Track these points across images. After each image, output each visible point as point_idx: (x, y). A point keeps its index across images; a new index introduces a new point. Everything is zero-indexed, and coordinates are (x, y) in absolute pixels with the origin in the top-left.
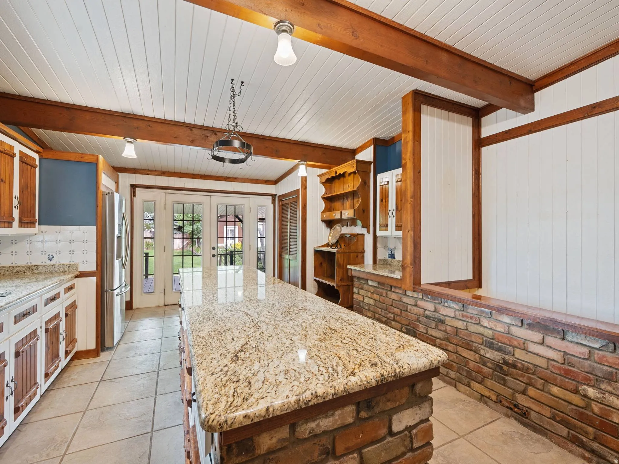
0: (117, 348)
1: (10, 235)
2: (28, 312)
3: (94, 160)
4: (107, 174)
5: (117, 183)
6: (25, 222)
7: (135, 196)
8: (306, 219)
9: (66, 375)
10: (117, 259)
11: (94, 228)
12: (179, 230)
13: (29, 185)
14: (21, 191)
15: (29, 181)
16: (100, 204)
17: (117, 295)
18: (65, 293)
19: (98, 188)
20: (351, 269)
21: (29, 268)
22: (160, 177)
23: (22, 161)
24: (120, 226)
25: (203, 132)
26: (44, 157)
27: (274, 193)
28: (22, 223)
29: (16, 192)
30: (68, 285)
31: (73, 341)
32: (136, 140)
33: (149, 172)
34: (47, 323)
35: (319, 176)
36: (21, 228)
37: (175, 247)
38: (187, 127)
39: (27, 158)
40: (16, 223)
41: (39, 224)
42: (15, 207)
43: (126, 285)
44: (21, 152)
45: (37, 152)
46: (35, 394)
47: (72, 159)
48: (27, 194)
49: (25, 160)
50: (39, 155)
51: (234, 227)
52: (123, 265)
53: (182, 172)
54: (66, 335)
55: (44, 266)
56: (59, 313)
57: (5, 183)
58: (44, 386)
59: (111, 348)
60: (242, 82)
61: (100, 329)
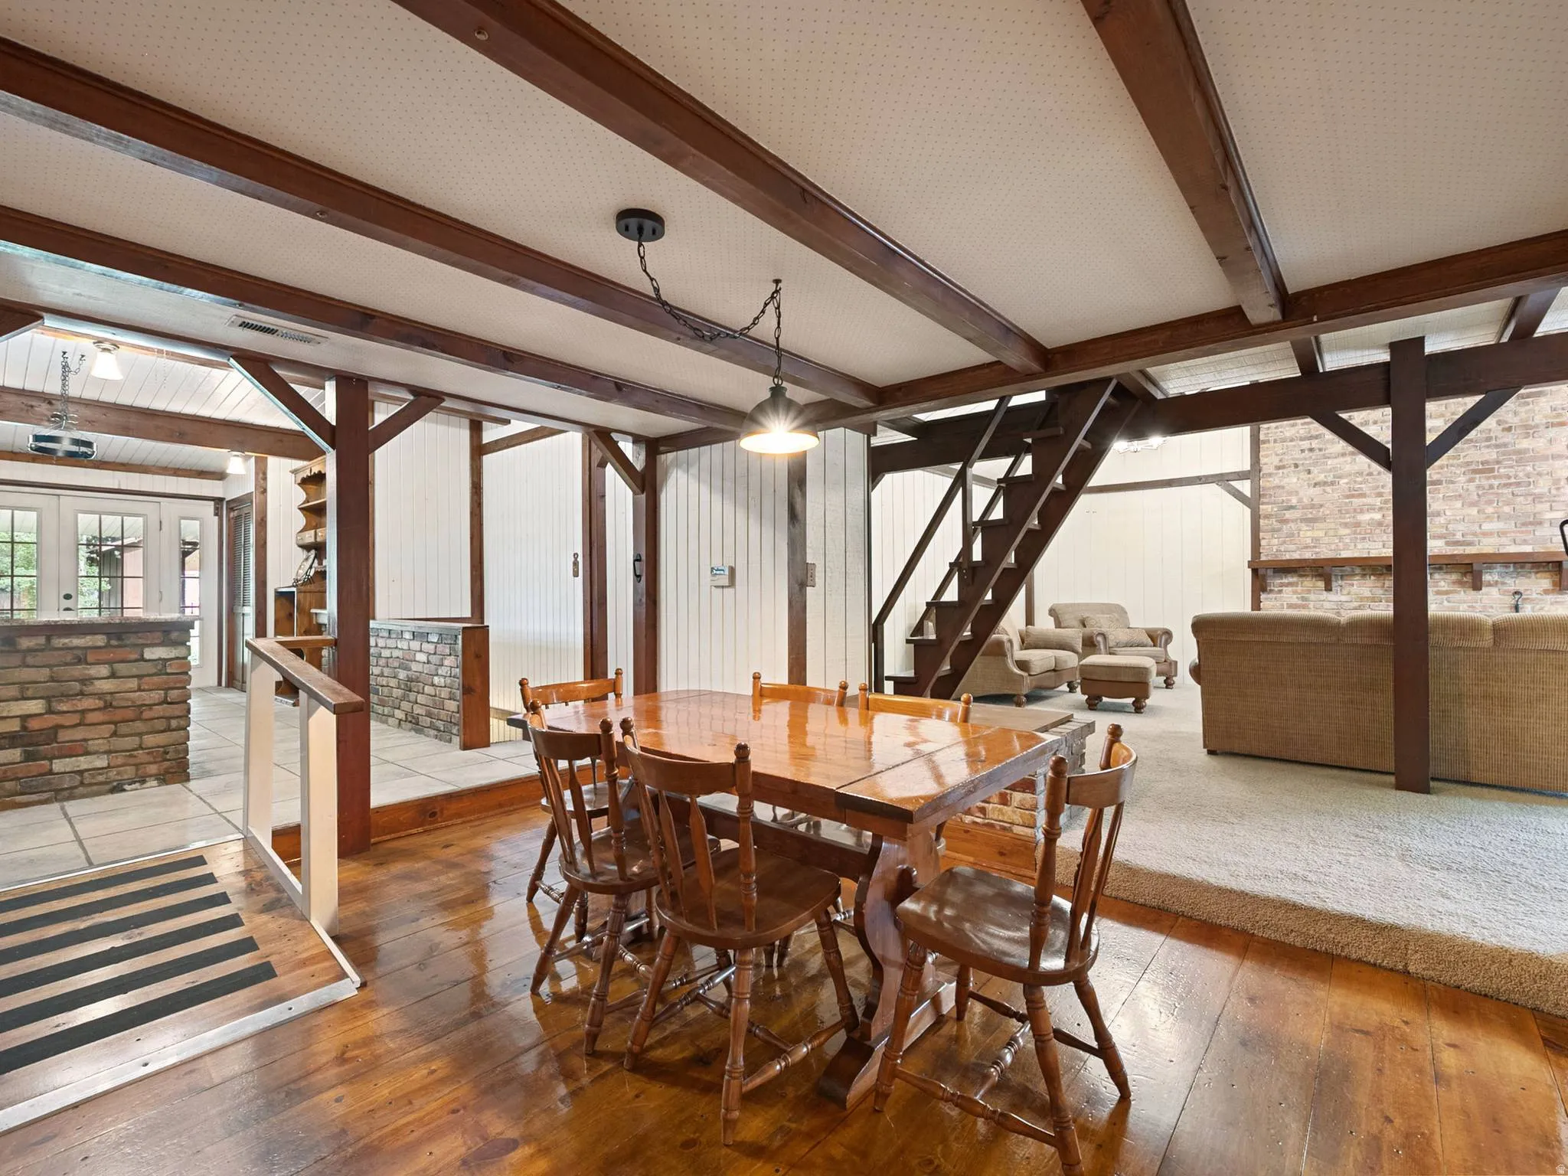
8: (265, 543)
20: (316, 614)
25: (24, 400)
27: (220, 495)
35: (292, 472)
60: (83, 356)
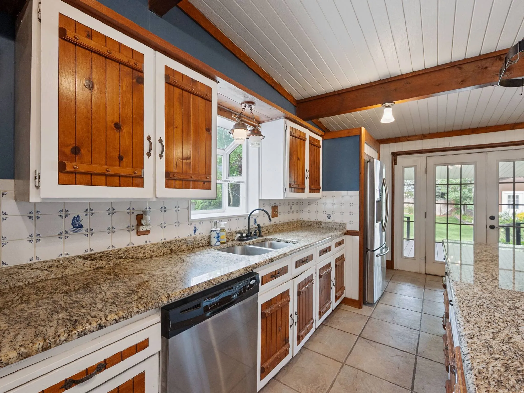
0: (376, 307)
1: (304, 198)
2: (306, 259)
3: (358, 133)
4: (369, 144)
5: (379, 152)
6: (313, 189)
7: (396, 163)
9: (336, 316)
10: (377, 222)
11: (358, 193)
12: (442, 197)
13: (315, 161)
14: (311, 166)
16: (362, 172)
17: (377, 256)
18: (336, 247)
19: (361, 156)
21: (317, 223)
22: (421, 141)
23: (311, 144)
24: (381, 191)
26: (325, 139)
28: (311, 190)
29: (307, 167)
30: (338, 240)
31: (341, 288)
32: (394, 103)
33: (410, 138)
34: (321, 270)
36: (310, 193)
37: (438, 213)
38: (454, 66)
39: (314, 141)
40: (307, 189)
41: (322, 191)
42: (306, 178)
43: (386, 247)
44: (310, 137)
45: (321, 136)
46: (311, 327)
47: (342, 136)
48: (314, 168)
49: (313, 143)
50: (322, 138)
51: (513, 192)
52: (383, 228)
53: (447, 130)
54: (336, 283)
55: (325, 223)
56: (330, 263)
57: (300, 160)
58: (317, 322)
59: (371, 304)
61: (362, 284)
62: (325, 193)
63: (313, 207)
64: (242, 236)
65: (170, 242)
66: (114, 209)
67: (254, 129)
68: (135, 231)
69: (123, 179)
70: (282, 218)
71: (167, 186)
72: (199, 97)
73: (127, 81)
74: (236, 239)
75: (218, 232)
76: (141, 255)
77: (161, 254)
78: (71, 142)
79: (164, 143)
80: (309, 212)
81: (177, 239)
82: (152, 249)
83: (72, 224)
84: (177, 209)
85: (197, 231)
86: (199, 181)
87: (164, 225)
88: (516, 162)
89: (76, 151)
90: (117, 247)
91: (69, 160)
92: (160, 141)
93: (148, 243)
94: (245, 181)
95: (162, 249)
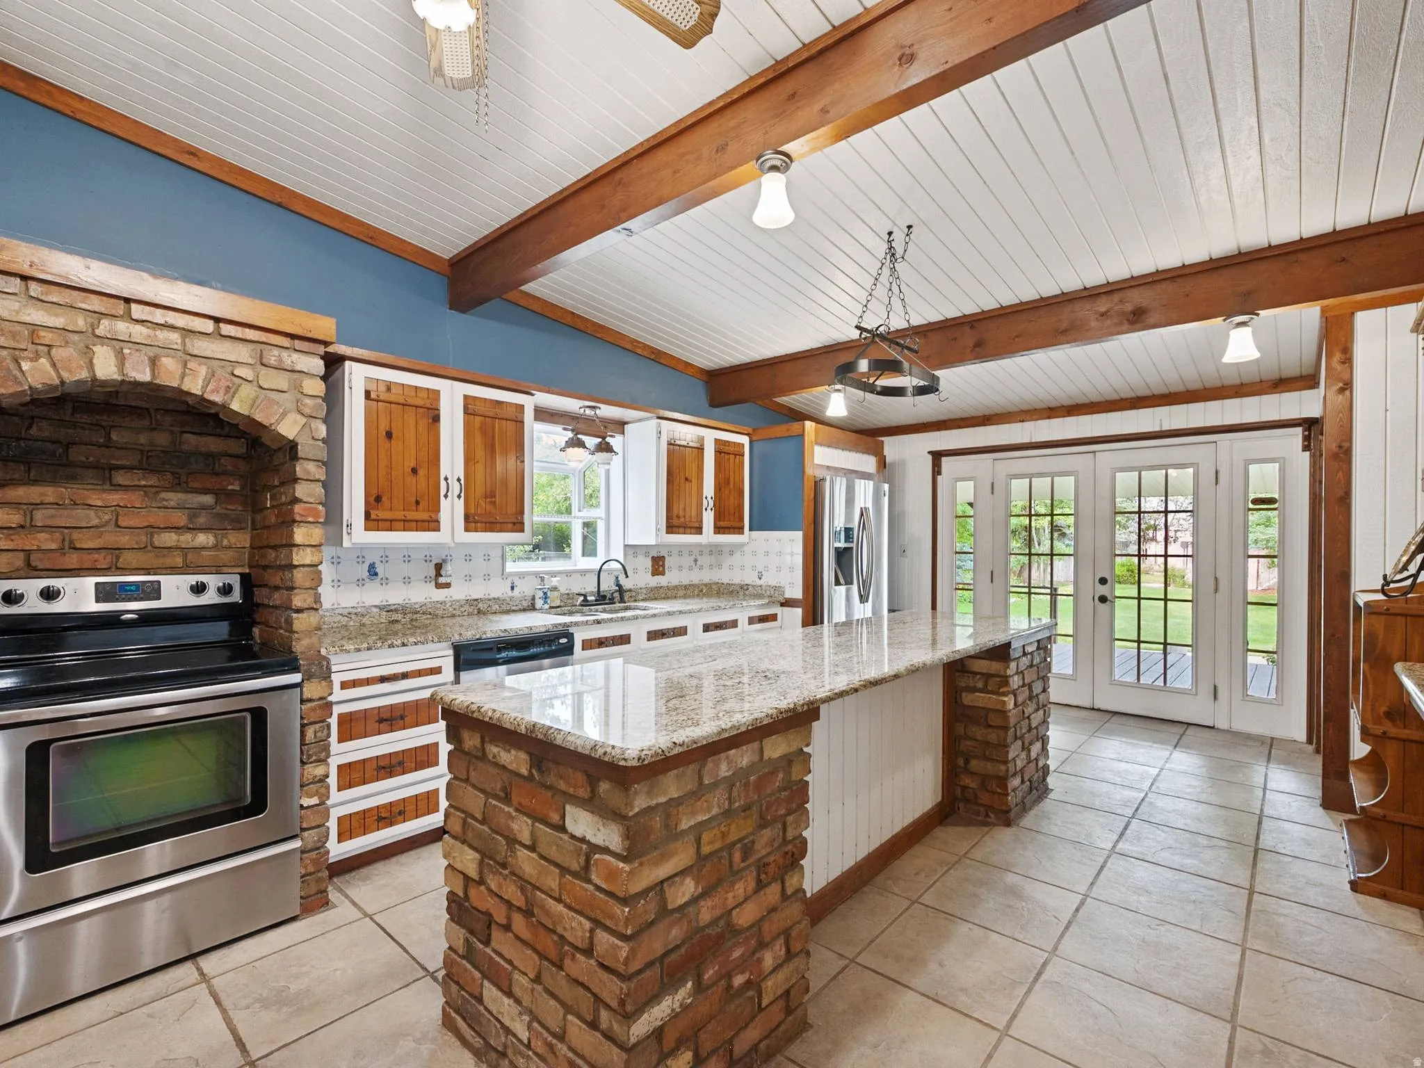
1: (701, 544)
3: (801, 431)
4: (837, 447)
6: (723, 528)
7: (939, 473)
10: (836, 585)
11: (799, 533)
13: (732, 479)
14: (718, 488)
15: (732, 473)
18: (751, 623)
21: (742, 587)
23: (718, 450)
26: (756, 439)
27: (1312, 413)
28: (718, 530)
29: (709, 491)
30: (758, 613)
33: (962, 423)
36: (719, 535)
39: (729, 446)
40: (710, 529)
41: (751, 529)
42: (707, 509)
44: (716, 440)
45: (746, 435)
48: (727, 492)
49: (725, 449)
50: (750, 438)
53: (1024, 409)
55: (753, 586)
57: (691, 481)
60: (909, 227)
62: (755, 534)
63: (736, 559)
64: (585, 600)
65: (477, 600)
66: (409, 556)
67: (601, 443)
68: (433, 583)
69: (419, 524)
70: (671, 578)
71: (467, 530)
72: (506, 420)
73: (423, 423)
74: (578, 604)
75: (545, 591)
76: (440, 612)
77: (466, 613)
78: (374, 492)
79: (462, 482)
80: (731, 567)
81: (487, 597)
82: (454, 607)
83: (369, 571)
84: (486, 558)
85: (515, 588)
86: (507, 523)
87: (468, 578)
88: (1143, 473)
89: (378, 499)
90: (413, 600)
91: (373, 509)
92: (459, 480)
93: (449, 599)
94: (603, 515)
95: (466, 607)
